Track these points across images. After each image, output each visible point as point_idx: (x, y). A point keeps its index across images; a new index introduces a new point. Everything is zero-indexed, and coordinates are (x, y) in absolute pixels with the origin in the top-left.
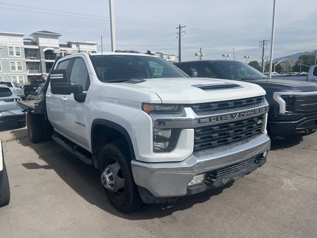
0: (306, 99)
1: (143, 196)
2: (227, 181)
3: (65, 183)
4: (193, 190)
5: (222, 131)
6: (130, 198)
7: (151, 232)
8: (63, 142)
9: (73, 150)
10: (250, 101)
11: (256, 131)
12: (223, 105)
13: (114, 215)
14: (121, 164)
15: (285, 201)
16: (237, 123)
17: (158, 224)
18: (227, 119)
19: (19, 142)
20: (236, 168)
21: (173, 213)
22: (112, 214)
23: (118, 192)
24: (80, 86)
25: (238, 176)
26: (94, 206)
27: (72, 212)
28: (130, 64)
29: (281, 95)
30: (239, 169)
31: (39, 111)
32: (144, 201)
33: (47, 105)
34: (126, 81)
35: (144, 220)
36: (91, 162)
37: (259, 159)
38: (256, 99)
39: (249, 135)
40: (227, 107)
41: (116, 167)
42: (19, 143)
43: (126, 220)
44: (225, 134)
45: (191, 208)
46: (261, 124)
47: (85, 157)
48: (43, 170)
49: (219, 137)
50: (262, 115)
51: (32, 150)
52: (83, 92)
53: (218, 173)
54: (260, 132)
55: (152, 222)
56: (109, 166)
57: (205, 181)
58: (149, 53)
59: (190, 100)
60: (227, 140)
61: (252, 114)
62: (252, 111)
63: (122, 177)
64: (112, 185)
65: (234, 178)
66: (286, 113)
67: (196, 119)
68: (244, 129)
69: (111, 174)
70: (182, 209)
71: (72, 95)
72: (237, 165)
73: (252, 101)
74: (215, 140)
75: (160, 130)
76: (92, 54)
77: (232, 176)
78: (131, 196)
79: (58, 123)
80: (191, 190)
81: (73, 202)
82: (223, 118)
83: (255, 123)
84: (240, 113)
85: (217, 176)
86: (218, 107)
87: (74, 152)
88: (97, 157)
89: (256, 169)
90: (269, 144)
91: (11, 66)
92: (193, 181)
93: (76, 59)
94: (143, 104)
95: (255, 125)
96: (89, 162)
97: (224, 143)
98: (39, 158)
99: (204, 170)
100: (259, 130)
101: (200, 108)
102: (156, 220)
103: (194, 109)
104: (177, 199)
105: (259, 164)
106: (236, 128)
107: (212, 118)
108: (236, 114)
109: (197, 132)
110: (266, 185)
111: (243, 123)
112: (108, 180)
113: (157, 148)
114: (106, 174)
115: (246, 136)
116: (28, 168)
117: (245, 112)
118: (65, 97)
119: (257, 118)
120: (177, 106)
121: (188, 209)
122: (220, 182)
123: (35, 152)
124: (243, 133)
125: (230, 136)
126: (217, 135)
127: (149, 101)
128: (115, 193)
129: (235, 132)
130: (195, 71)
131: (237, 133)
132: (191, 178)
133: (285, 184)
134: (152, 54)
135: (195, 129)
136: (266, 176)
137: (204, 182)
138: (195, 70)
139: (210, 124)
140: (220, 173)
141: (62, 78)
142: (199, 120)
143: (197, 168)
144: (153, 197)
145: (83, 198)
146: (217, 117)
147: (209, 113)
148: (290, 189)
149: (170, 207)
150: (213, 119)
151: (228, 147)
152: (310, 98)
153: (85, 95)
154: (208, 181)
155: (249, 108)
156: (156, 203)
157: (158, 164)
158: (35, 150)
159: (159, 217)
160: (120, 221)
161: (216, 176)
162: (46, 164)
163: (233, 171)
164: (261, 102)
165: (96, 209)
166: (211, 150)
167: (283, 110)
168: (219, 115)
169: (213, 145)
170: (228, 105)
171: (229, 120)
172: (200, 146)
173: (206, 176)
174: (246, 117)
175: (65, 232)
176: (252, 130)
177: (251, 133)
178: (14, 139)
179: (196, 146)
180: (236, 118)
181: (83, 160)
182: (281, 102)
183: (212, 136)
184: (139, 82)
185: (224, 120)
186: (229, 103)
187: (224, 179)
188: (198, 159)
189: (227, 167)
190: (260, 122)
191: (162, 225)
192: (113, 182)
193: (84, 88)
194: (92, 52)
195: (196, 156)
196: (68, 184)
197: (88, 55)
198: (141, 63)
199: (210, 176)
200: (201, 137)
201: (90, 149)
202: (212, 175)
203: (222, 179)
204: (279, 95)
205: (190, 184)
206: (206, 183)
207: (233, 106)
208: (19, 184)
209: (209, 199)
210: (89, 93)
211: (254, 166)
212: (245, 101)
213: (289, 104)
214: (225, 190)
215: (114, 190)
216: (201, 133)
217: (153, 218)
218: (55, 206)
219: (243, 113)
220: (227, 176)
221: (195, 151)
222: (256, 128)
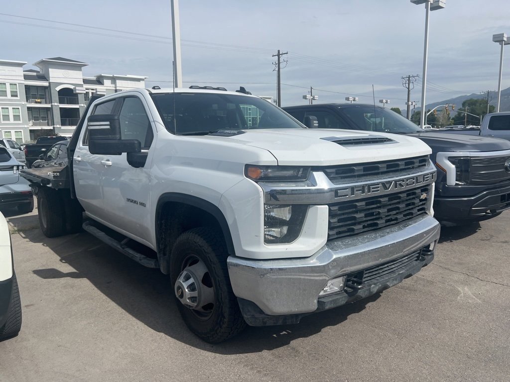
0: (486, 163)
1: (246, 314)
2: (377, 288)
3: (109, 300)
4: (328, 302)
5: (369, 209)
6: (224, 318)
7: (259, 372)
8: (104, 233)
9: (121, 246)
10: (410, 163)
11: (419, 210)
12: (371, 169)
13: (197, 347)
14: (207, 263)
15: (464, 319)
16: (393, 196)
17: (269, 359)
18: (378, 190)
19: (24, 236)
20: (390, 267)
21: (291, 342)
22: (193, 346)
23: (202, 310)
24: (137, 140)
25: (393, 280)
26: (162, 334)
27: (127, 345)
28: (215, 106)
29: (449, 157)
30: (395, 269)
31: (61, 184)
32: (248, 322)
33: (74, 173)
34: (211, 132)
35: (246, 354)
36: (154, 264)
37: (424, 254)
38: (418, 160)
39: (408, 217)
40: (376, 171)
41: (200, 270)
42: (24, 238)
43: (217, 355)
44: (372, 214)
45: (319, 333)
46: (426, 199)
47: (143, 256)
48: (69, 280)
49: (365, 219)
50: (427, 185)
51: (47, 249)
52: (142, 151)
53: (365, 276)
54: (423, 212)
55: (259, 356)
56: (187, 268)
57: (345, 288)
58: (242, 90)
59: (322, 160)
60: (376, 224)
61: (414, 183)
62: (413, 178)
63: (210, 285)
64: (193, 299)
65: (388, 284)
66: (456, 184)
67: (331, 190)
68: (402, 206)
69: (191, 281)
70: (305, 335)
71: (124, 155)
72: (392, 263)
73: (413, 163)
74: (359, 223)
75: (273, 208)
76: (154, 91)
77: (386, 280)
78: (226, 315)
79: (95, 202)
80: (324, 302)
81: (126, 330)
82: (371, 188)
83: (417, 197)
84: (396, 181)
85: (364, 280)
86: (364, 171)
87: (123, 248)
88: (165, 255)
89: (419, 270)
90: (438, 230)
91: (1, 114)
92: (327, 289)
93: (126, 99)
94: (247, 166)
95: (417, 201)
96: (149, 264)
97: (373, 228)
98: (61, 260)
99: (345, 271)
100: (423, 209)
101: (337, 173)
102: (265, 353)
103: (327, 174)
104: (300, 318)
105: (424, 262)
106: (390, 205)
107: (355, 190)
108: (390, 183)
109: (333, 211)
110: (432, 295)
111: (400, 198)
112: (187, 290)
113: (269, 237)
114: (183, 282)
115: (405, 218)
116: (45, 278)
117: (403, 181)
118: (108, 160)
119: (419, 191)
120: (301, 170)
121: (314, 335)
122: (367, 290)
123: (52, 252)
124: (400, 213)
125: (381, 218)
126: (362, 215)
127: (258, 162)
128: (197, 312)
129: (389, 210)
130: (315, 120)
131: (391, 213)
132: (324, 284)
133: (462, 294)
134: (248, 93)
135: (330, 205)
136: (432, 283)
137: (343, 290)
138: (315, 118)
139: (353, 197)
140: (367, 275)
141: (109, 129)
142: (336, 192)
143: (334, 267)
144: (263, 316)
145: (141, 323)
146: (363, 186)
147: (350, 181)
148: (470, 301)
149: (284, 332)
150: (357, 191)
151: (379, 234)
152: (493, 161)
153: (145, 156)
154: (350, 288)
155: (409, 174)
156: (267, 325)
157: (272, 262)
158: (52, 249)
159: (270, 349)
160: (207, 357)
161: (362, 279)
162: (74, 270)
163: (386, 272)
164: (425, 165)
165: (166, 338)
166: (354, 240)
167: (452, 180)
168: (366, 185)
169: (356, 232)
170: (378, 168)
171: (381, 192)
172: (337, 233)
173: (348, 281)
174: (406, 187)
175: (118, 377)
176: (412, 208)
177: (412, 214)
178: (15, 231)
179: (332, 233)
180: (391, 190)
181: (140, 262)
182: (450, 168)
183: (355, 217)
184: (234, 134)
185: (373, 191)
186: (379, 165)
187: (373, 286)
188: (335, 254)
189: (378, 266)
190: (424, 196)
191: (276, 360)
192: (195, 294)
193: (143, 145)
194: (154, 88)
195: (332, 249)
196: (114, 301)
197: (148, 92)
198: (231, 106)
199: (353, 281)
200: (339, 218)
201: (152, 244)
202: (355, 279)
203: (370, 285)
204: (446, 157)
205: (322, 293)
206: (346, 291)
207: (385, 170)
208: (32, 303)
209: (346, 319)
210: (152, 153)
211: (417, 265)
212: (403, 163)
213: (461, 171)
214: (370, 304)
215: (197, 306)
216: (339, 212)
217: (260, 351)
218: (96, 337)
219: (401, 181)
220: (378, 280)
221: (330, 240)
222: (419, 206)
